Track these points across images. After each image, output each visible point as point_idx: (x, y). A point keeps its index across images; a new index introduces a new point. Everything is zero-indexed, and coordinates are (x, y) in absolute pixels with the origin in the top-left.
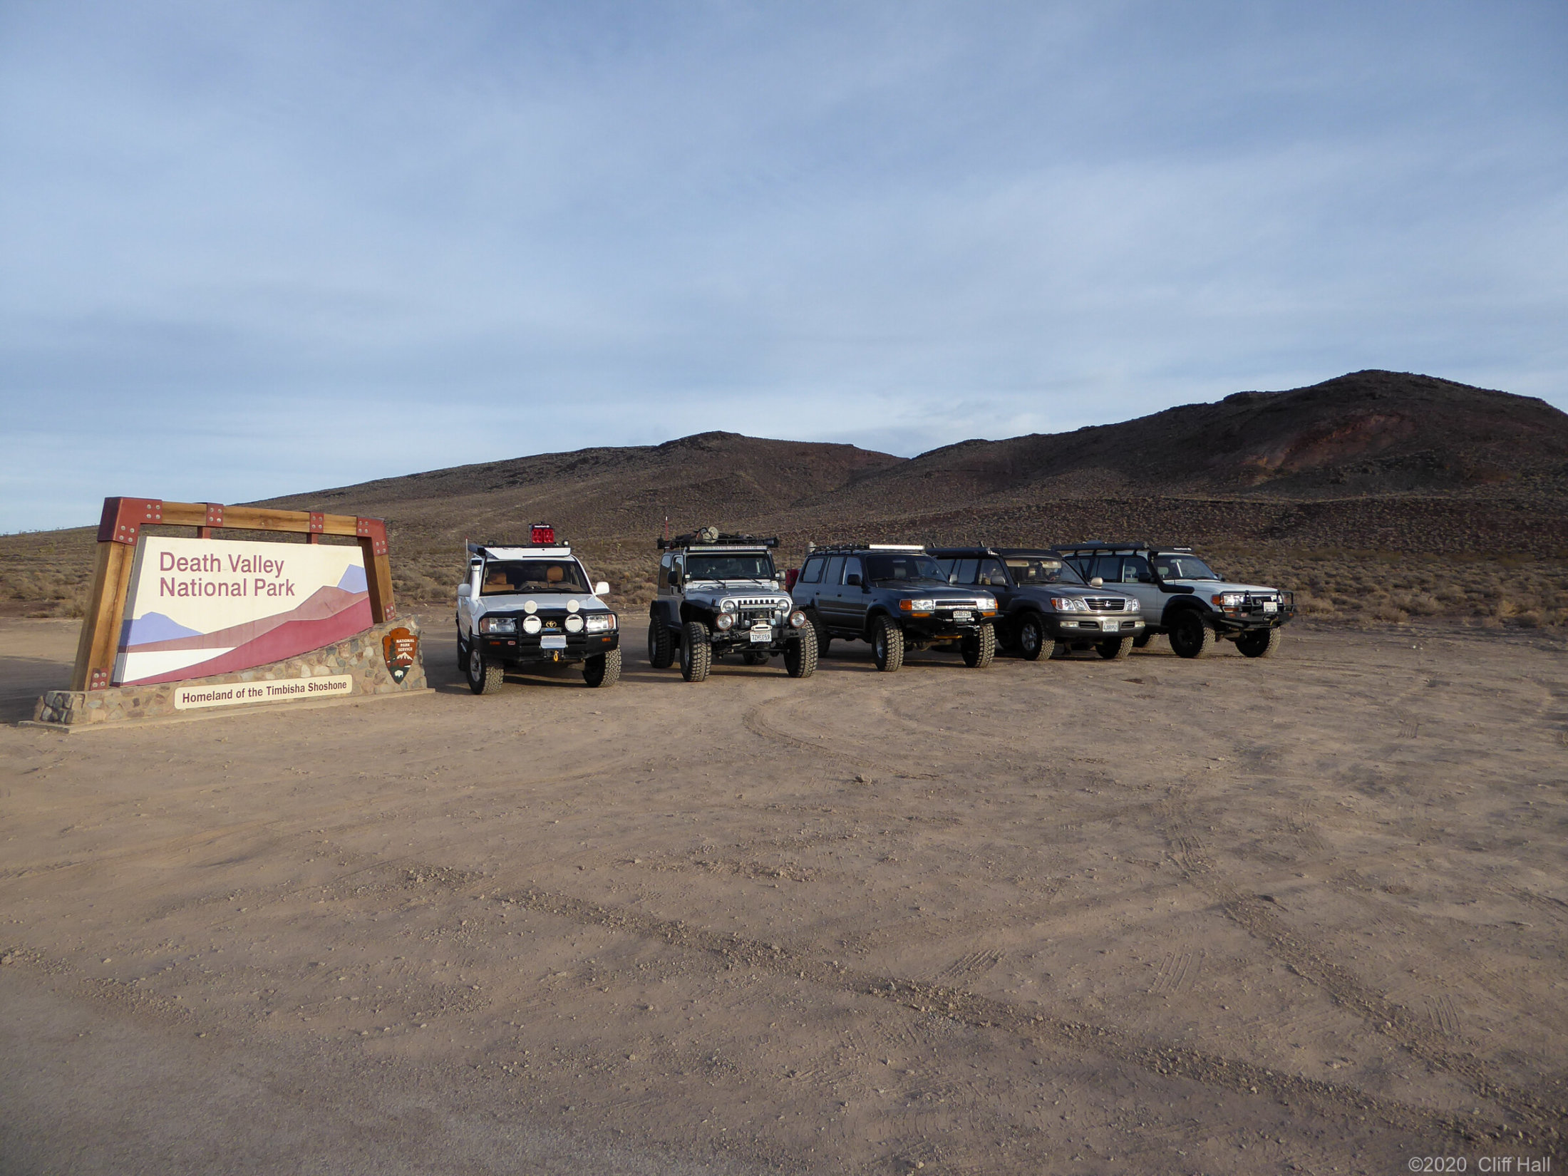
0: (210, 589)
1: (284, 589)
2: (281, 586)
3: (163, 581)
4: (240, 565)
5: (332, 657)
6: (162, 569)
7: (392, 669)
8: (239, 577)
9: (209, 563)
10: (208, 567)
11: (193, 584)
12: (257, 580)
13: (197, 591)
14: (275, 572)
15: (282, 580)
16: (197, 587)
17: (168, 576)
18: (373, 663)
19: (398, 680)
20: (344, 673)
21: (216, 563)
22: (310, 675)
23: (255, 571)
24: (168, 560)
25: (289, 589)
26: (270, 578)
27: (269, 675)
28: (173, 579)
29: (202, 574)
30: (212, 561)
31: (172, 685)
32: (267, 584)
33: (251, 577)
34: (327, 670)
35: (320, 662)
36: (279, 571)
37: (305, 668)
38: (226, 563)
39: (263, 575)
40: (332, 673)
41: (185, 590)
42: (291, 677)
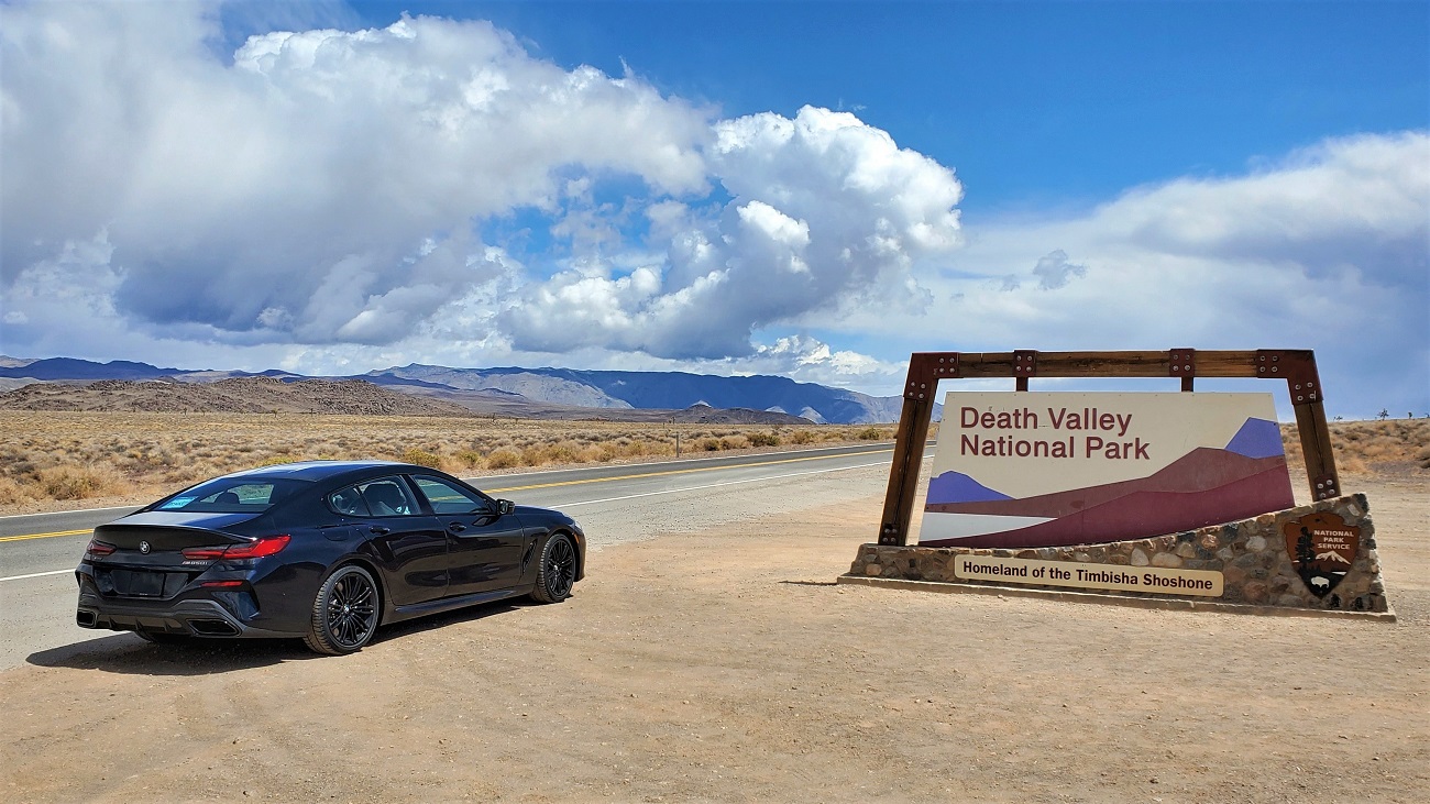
0: (1023, 449)
1: (1132, 451)
2: (1127, 446)
3: (964, 439)
4: (1065, 420)
5: (1186, 546)
6: (964, 425)
7: (1305, 572)
8: (1063, 434)
9: (1021, 419)
10: (1021, 423)
11: (1001, 441)
12: (1089, 439)
13: (1006, 450)
14: (1117, 428)
15: (1129, 438)
16: (1006, 446)
17: (970, 434)
18: (1268, 562)
19: (1318, 591)
20: (1209, 568)
21: (1030, 419)
22: (1147, 563)
23: (1086, 427)
24: (970, 416)
25: (1140, 451)
26: (1110, 436)
27: (1082, 556)
28: (977, 437)
29: (1013, 431)
30: (1026, 416)
31: (951, 551)
32: (1105, 445)
33: (1081, 436)
34: (1177, 561)
35: (1164, 549)
36: (1124, 427)
38: (1044, 419)
39: (1098, 433)
40: (1186, 564)
41: (990, 449)
42: (1116, 562)
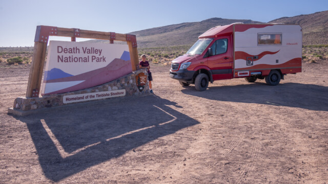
0: (76, 60)
1: (102, 59)
3: (59, 57)
4: (87, 51)
5: (119, 83)
6: (58, 52)
7: (139, 87)
8: (86, 55)
9: (75, 50)
11: (70, 57)
12: (93, 56)
13: (71, 60)
14: (99, 53)
15: (101, 56)
16: (71, 59)
17: (60, 55)
18: (132, 85)
19: (141, 91)
20: (123, 89)
21: (78, 50)
22: (111, 90)
23: (92, 53)
24: (60, 49)
25: (104, 60)
26: (97, 56)
27: (97, 90)
28: (62, 56)
29: (73, 54)
30: (77, 49)
31: (62, 95)
32: (96, 58)
33: (90, 55)
34: (117, 88)
35: (114, 85)
36: (100, 53)
37: (109, 88)
38: (81, 51)
39: (95, 55)
40: (119, 89)
41: (67, 60)
42: (105, 91)
